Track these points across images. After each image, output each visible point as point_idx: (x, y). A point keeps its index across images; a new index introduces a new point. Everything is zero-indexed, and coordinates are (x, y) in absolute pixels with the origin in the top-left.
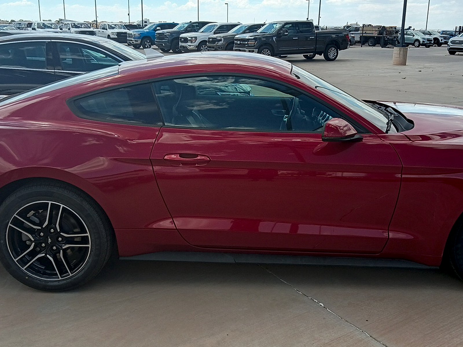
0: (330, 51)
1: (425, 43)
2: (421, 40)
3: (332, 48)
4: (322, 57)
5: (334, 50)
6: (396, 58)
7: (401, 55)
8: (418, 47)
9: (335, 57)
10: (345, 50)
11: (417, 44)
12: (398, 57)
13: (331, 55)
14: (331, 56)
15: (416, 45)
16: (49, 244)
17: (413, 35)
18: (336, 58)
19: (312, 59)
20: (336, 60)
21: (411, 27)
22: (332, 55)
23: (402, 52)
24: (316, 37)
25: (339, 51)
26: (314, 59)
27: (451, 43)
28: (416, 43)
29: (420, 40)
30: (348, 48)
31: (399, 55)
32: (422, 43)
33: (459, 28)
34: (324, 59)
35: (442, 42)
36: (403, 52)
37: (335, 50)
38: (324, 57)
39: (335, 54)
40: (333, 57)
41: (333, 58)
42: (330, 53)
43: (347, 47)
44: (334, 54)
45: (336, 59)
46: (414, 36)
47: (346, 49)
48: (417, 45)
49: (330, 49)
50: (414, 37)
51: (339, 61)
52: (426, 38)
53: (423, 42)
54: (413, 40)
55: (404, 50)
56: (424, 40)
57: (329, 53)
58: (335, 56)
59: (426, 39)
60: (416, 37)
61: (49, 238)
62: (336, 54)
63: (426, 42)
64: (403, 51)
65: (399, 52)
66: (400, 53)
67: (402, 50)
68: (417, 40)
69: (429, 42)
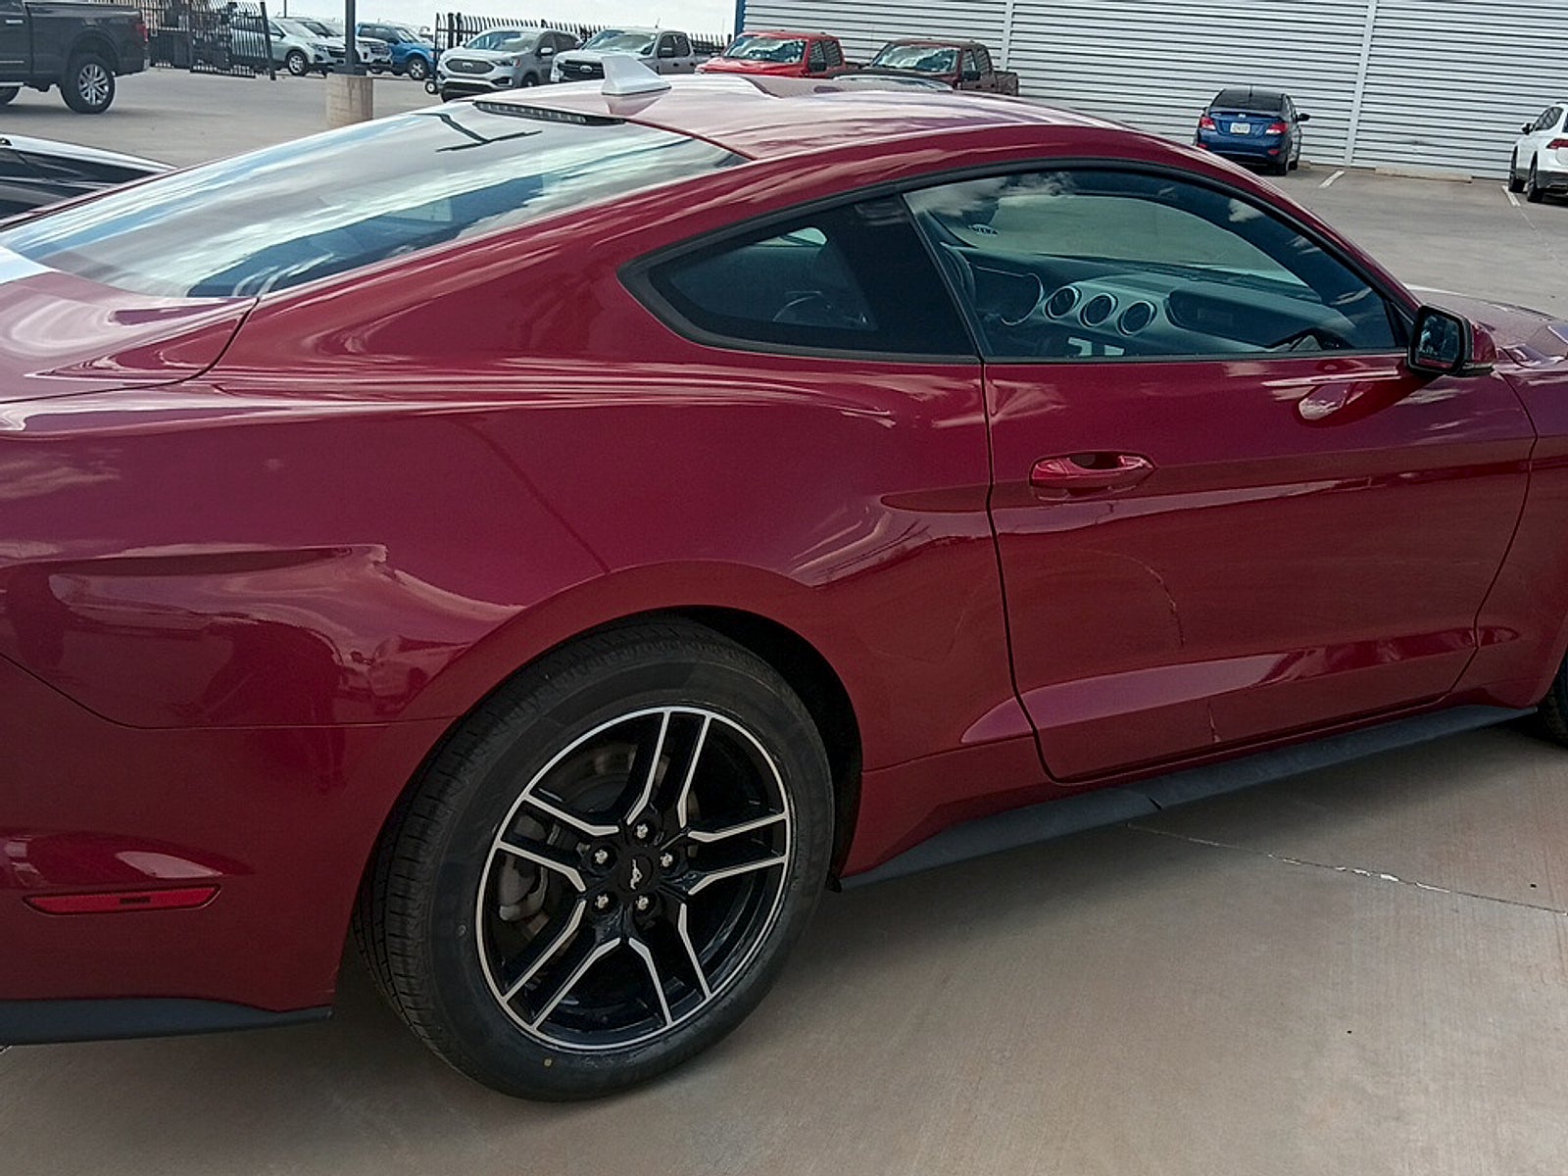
0: (84, 74)
1: (324, 62)
2: (311, 53)
3: (91, 66)
4: (54, 96)
5: (98, 75)
6: (338, 112)
7: (354, 103)
8: (302, 74)
9: (106, 100)
10: (135, 75)
11: (296, 63)
12: (347, 107)
13: (89, 90)
14: (91, 97)
15: (296, 69)
16: (631, 889)
17: (279, 32)
18: (108, 106)
19: (4, 103)
20: (108, 112)
21: (235, 5)
22: (94, 91)
23: (356, 93)
24: (29, 20)
25: (116, 79)
26: (11, 103)
27: (449, 68)
28: (293, 59)
29: (308, 53)
30: (145, 67)
31: (348, 101)
32: (315, 63)
33: (447, 18)
34: (64, 104)
35: (367, 61)
36: (359, 92)
37: (102, 75)
38: (65, 100)
39: (102, 87)
40: (97, 98)
41: (99, 102)
42: (85, 85)
43: (142, 66)
44: (100, 89)
45: (109, 109)
46: (283, 36)
47: (138, 71)
48: (296, 66)
49: (85, 71)
50: (284, 40)
51: (121, 114)
52: (323, 47)
53: (318, 57)
54: (281, 49)
55: (364, 83)
56: (320, 53)
57: (82, 83)
58: (104, 97)
59: (326, 49)
60: (291, 41)
61: (635, 865)
62: (106, 88)
63: (327, 59)
64: (361, 86)
65: (347, 90)
66: (353, 96)
67: (357, 85)
68: (295, 51)
69: (334, 60)
